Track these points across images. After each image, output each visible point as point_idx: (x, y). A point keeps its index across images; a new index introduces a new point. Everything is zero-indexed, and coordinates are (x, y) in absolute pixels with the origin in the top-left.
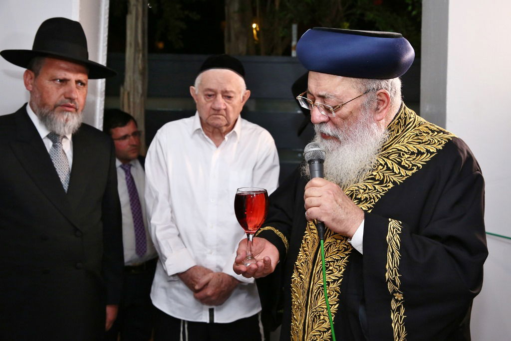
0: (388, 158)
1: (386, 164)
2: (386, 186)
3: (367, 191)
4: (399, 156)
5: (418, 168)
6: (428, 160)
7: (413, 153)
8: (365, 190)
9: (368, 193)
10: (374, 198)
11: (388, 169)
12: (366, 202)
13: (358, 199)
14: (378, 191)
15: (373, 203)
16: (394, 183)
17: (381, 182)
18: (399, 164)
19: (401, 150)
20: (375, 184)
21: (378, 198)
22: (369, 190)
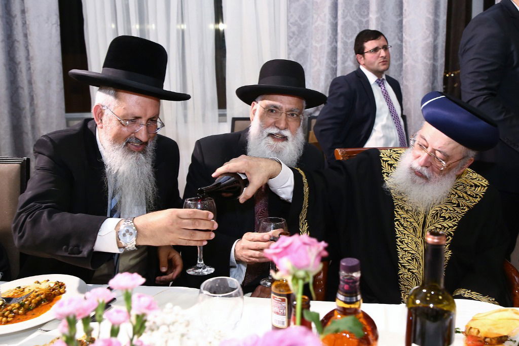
0: (456, 189)
1: (456, 193)
2: (463, 209)
3: (448, 211)
4: (464, 187)
5: (480, 197)
6: (484, 191)
7: (471, 186)
8: (447, 210)
9: (450, 213)
10: (456, 218)
11: (459, 197)
12: (451, 220)
13: (442, 217)
14: (457, 212)
15: (457, 221)
16: (468, 207)
17: (458, 206)
18: (466, 193)
19: (463, 183)
20: (454, 206)
21: (460, 218)
22: (450, 210)
